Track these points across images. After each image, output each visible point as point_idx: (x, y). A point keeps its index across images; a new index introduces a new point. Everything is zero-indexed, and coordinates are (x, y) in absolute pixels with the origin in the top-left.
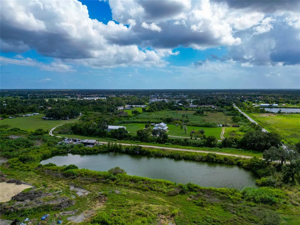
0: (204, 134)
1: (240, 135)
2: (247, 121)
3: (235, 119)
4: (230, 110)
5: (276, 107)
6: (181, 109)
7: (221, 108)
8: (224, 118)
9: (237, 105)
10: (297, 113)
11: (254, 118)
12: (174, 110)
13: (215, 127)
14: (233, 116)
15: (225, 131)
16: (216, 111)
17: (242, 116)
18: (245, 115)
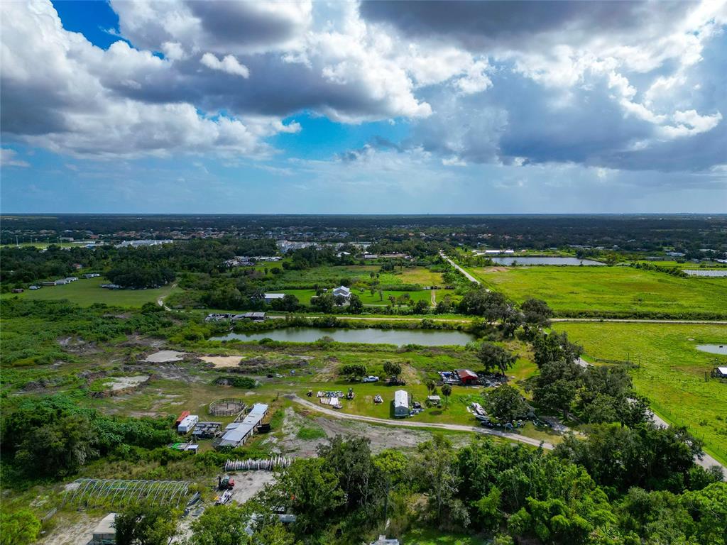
0: (411, 299)
1: (458, 300)
2: (465, 280)
3: (448, 278)
4: (437, 263)
5: (511, 256)
6: (352, 264)
7: (422, 260)
8: (430, 277)
9: (446, 253)
10: (540, 265)
11: (475, 275)
12: (340, 265)
13: (420, 290)
14: (444, 273)
15: (436, 295)
16: (414, 265)
17: (457, 272)
18: (462, 271)
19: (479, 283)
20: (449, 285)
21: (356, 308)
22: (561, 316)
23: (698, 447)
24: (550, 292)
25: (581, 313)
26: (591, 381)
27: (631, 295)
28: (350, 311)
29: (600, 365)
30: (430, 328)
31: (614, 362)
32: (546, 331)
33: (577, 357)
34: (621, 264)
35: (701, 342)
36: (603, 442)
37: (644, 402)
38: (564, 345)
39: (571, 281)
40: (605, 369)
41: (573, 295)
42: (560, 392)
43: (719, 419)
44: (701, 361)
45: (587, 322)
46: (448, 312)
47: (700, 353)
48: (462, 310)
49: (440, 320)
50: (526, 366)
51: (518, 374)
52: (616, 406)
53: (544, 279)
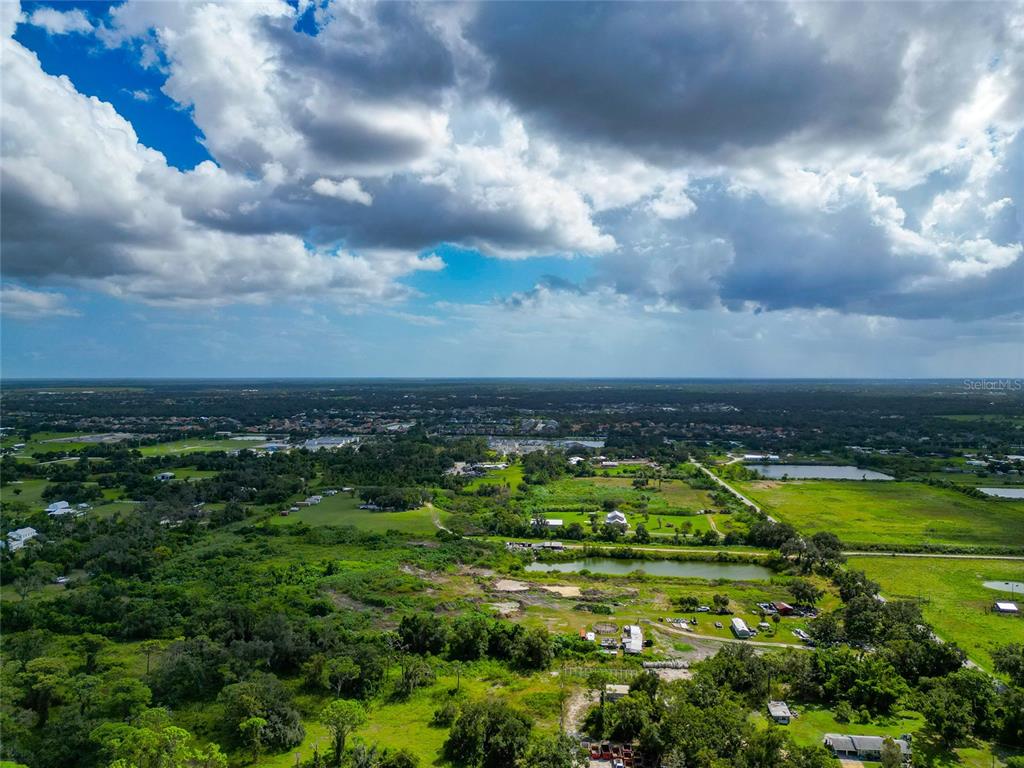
2: (740, 502)
6: (593, 474)
13: (696, 515)
15: (714, 520)
18: (730, 488)
19: (758, 510)
20: (722, 509)
21: (642, 538)
22: (852, 549)
23: (964, 656)
24: (835, 519)
25: (872, 547)
26: (890, 612)
27: (923, 524)
28: (635, 540)
29: (896, 600)
30: (726, 561)
31: (908, 597)
32: (843, 569)
33: (876, 593)
34: (911, 478)
35: (989, 579)
36: (901, 652)
37: (929, 627)
38: (864, 582)
39: (855, 503)
40: (900, 603)
41: (859, 523)
42: (867, 620)
43: (990, 643)
44: (984, 596)
45: (879, 557)
46: (737, 544)
47: (985, 589)
48: (751, 541)
49: (734, 552)
50: (830, 601)
51: (825, 606)
52: (909, 630)
53: (824, 500)
